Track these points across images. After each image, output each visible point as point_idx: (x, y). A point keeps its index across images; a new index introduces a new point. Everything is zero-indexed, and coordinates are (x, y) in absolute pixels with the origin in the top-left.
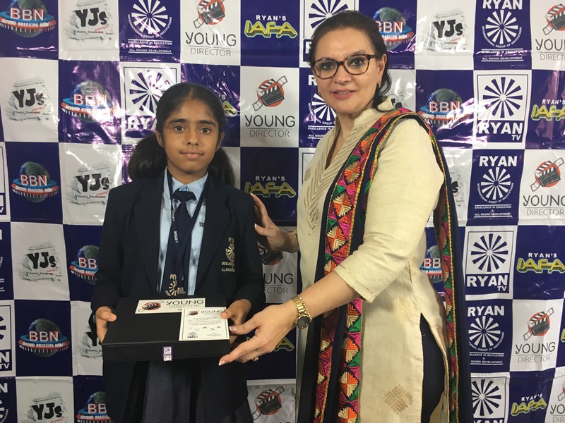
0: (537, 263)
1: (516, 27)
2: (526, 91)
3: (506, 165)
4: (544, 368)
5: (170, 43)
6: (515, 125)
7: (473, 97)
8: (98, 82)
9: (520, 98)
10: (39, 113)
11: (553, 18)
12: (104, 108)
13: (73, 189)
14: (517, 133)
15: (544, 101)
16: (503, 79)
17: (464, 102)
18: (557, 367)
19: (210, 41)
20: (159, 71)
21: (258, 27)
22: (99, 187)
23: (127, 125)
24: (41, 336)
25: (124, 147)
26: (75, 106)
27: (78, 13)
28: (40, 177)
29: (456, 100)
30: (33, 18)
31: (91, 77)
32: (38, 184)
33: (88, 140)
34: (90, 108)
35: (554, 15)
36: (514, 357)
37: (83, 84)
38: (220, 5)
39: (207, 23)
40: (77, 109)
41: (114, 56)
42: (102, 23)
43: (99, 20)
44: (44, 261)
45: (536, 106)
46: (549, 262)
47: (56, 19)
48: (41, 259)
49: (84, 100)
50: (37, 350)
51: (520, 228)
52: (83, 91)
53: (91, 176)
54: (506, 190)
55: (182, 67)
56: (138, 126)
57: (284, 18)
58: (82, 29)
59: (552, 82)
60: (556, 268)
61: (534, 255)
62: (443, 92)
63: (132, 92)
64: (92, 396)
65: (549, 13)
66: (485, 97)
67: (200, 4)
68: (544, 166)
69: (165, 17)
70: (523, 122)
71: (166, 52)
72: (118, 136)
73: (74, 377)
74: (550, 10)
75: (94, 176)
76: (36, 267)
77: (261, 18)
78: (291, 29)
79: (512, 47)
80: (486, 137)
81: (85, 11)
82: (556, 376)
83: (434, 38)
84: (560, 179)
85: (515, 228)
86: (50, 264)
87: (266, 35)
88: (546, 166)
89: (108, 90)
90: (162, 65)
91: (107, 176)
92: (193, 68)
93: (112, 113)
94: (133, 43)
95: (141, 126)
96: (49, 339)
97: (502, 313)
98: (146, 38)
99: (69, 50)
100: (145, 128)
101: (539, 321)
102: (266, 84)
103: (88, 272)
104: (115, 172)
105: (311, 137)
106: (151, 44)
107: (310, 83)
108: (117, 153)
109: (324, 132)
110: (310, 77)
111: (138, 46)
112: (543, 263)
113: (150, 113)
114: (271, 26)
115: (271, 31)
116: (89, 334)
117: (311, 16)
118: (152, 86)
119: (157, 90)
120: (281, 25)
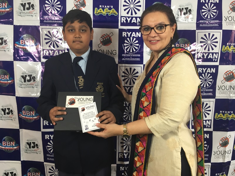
0: (224, 115)
1: (216, 11)
2: (220, 39)
3: (210, 72)
4: (226, 161)
5: (62, 17)
6: (214, 54)
7: (195, 42)
8: (31, 35)
9: (217, 42)
10: (5, 48)
11: (232, 6)
12: (33, 46)
13: (20, 81)
14: (215, 58)
15: (228, 44)
16: (209, 34)
17: (191, 44)
18: (231, 160)
21: (101, 11)
22: (31, 80)
23: (43, 53)
24: (7, 144)
25: (42, 63)
26: (21, 45)
27: (22, 4)
28: (6, 76)
29: (188, 43)
30: (3, 7)
31: (27, 33)
32: (5, 79)
33: (26, 60)
34: (27, 46)
36: (213, 156)
37: (24, 35)
38: (84, 1)
40: (22, 47)
41: (38, 23)
42: (32, 9)
44: (8, 112)
45: (224, 46)
46: (229, 115)
47: (13, 7)
48: (7, 111)
49: (24, 42)
50: (6, 149)
51: (216, 100)
52: (24, 39)
53: (27, 76)
54: (210, 83)
57: (112, 7)
58: (23, 11)
59: (232, 34)
60: (233, 118)
61: (222, 112)
62: (182, 40)
63: (45, 39)
64: (29, 169)
65: (231, 4)
67: (75, 1)
68: (227, 72)
69: (60, 6)
70: (218, 53)
71: (60, 22)
72: (39, 58)
73: (22, 161)
74: (231, 3)
75: (29, 76)
76: (5, 114)
77: (102, 7)
78: (115, 12)
80: (201, 60)
81: (25, 4)
82: (231, 164)
83: (179, 16)
84: (234, 78)
85: (214, 100)
86: (11, 113)
87: (104, 14)
88: (228, 73)
89: (35, 38)
90: (58, 27)
91: (34, 76)
93: (37, 48)
94: (46, 17)
95: (49, 54)
96: (11, 145)
97: (208, 137)
98: (51, 16)
99: (18, 21)
100: (51, 55)
101: (224, 141)
102: (104, 36)
103: (26, 117)
104: (38, 74)
105: (123, 59)
106: (54, 18)
107: (123, 36)
108: (39, 66)
109: (129, 57)
110: (123, 33)
111: (48, 19)
112: (226, 115)
113: (53, 49)
114: (106, 10)
115: (106, 12)
116: (28, 143)
117: (124, 6)
118: (54, 36)
119: (56, 38)
120: (111, 10)
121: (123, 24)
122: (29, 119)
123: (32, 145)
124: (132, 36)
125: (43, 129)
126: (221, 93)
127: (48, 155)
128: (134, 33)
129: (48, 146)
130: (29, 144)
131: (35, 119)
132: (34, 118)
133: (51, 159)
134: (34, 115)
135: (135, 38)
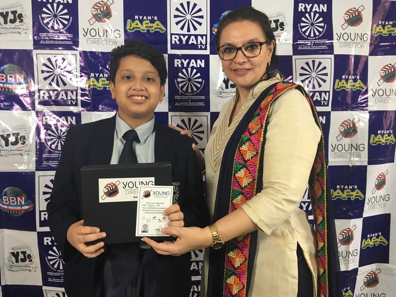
0: (343, 193)
1: (322, 25)
2: (330, 69)
4: (350, 268)
5: (71, 36)
6: (323, 94)
7: (292, 75)
8: (17, 65)
9: (326, 75)
11: (349, 17)
12: (22, 84)
14: (324, 100)
15: (343, 77)
16: (314, 62)
17: (286, 78)
18: (359, 267)
19: (101, 34)
20: (63, 56)
21: (137, 24)
22: (18, 143)
23: (39, 96)
25: (37, 113)
27: (1, 14)
31: (11, 61)
33: (10, 108)
34: (11, 84)
35: (349, 16)
37: (5, 66)
38: (108, 8)
39: (98, 22)
40: (1, 85)
41: (29, 46)
42: (20, 22)
43: (18, 19)
45: (337, 80)
46: (351, 191)
49: (6, 78)
51: (330, 167)
52: (5, 72)
53: (11, 135)
55: (80, 53)
56: (48, 97)
57: (156, 18)
58: (4, 26)
59: (350, 61)
60: (357, 196)
61: (340, 187)
63: (43, 72)
65: (346, 14)
66: (301, 75)
67: (93, 8)
68: (345, 123)
69: (67, 17)
70: (329, 92)
71: (68, 43)
72: (33, 104)
73: (2, 286)
74: (346, 12)
75: (14, 134)
77: (139, 18)
78: (161, 26)
79: (319, 38)
81: (7, 13)
82: (358, 273)
84: (357, 132)
87: (143, 30)
88: (347, 123)
89: (25, 71)
90: (65, 52)
91: (24, 135)
92: (89, 54)
93: (28, 88)
94: (43, 35)
95: (50, 97)
98: (53, 33)
100: (53, 98)
101: (346, 235)
103: (10, 207)
104: (30, 132)
105: (177, 104)
106: (57, 36)
107: (176, 66)
108: (32, 117)
109: (187, 101)
110: (176, 60)
111: (47, 38)
112: (347, 192)
113: (57, 88)
114: (146, 24)
115: (146, 27)
116: (13, 254)
117: (176, 16)
118: (58, 67)
119: (62, 71)
120: (154, 23)
121: (174, 47)
122: (15, 211)
123: (21, 256)
124: (190, 66)
125: (40, 226)
126: (336, 156)
127: (49, 273)
128: (193, 61)
129: (49, 258)
130: (16, 255)
131: (25, 210)
132: (23, 208)
133: (55, 280)
134: (23, 203)
135: (196, 68)
